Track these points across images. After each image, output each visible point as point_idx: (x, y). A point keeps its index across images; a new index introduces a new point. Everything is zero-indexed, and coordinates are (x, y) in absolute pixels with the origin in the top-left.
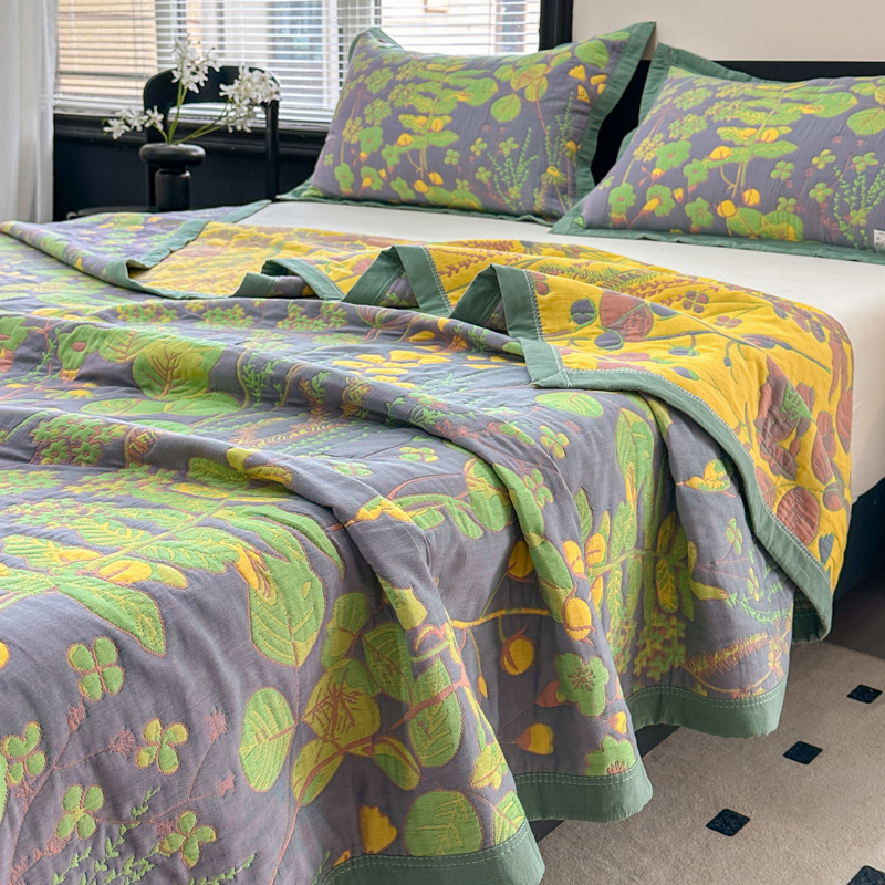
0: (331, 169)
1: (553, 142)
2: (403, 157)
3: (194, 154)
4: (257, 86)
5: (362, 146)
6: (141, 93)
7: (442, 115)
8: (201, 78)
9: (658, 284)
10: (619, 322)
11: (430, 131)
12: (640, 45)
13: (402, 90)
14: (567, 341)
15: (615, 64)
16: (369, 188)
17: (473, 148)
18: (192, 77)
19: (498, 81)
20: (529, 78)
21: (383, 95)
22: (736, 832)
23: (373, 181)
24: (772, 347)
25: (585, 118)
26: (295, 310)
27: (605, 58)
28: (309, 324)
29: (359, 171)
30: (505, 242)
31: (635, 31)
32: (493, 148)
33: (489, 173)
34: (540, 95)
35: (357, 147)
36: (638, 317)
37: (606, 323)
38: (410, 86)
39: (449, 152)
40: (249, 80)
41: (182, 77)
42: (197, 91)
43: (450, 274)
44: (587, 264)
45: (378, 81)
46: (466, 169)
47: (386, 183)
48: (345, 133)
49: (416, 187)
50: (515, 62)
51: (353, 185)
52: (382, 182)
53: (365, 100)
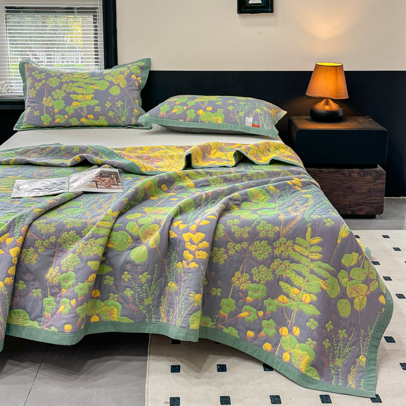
0: (39, 117)
2: (75, 110)
5: (55, 107)
7: (90, 94)
11: (86, 100)
13: (67, 86)
15: (142, 73)
16: (59, 122)
17: (106, 105)
19: (108, 81)
20: (119, 79)
23: (61, 120)
25: (138, 91)
27: (140, 71)
29: (54, 117)
32: (114, 105)
33: (113, 113)
34: (125, 85)
45: (54, 82)
46: (104, 113)
47: (67, 120)
48: (44, 102)
49: (81, 120)
50: (110, 74)
51: (50, 122)
52: (65, 120)
53: (50, 90)
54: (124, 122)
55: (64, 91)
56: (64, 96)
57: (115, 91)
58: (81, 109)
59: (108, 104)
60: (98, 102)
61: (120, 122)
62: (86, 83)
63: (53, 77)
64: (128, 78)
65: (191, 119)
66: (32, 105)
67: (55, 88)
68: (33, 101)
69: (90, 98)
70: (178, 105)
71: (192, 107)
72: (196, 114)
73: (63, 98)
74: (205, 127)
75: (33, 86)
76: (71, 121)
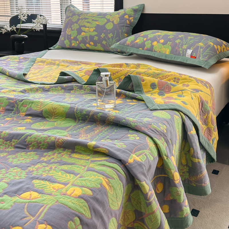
0: (63, 41)
1: (121, 34)
2: (83, 38)
3: (25, 37)
4: (42, 20)
5: (72, 35)
6: (9, 20)
7: (92, 27)
8: (26, 18)
9: (166, 76)
10: (163, 88)
11: (90, 31)
12: (141, 10)
13: (81, 21)
14: (150, 94)
15: (135, 14)
16: (74, 46)
17: (101, 36)
18: (24, 18)
19: (107, 19)
20: (114, 18)
21: (76, 22)
22: (197, 215)
23: (75, 44)
24: (199, 92)
25: (129, 28)
26: (75, 88)
27: (133, 13)
28: (80, 91)
29: (71, 42)
30: (121, 64)
31: (140, 6)
32: (107, 36)
33: (106, 42)
34: (118, 23)
35: (70, 35)
36: (167, 87)
37: (160, 89)
38: (83, 20)
39: (95, 37)
40: (40, 18)
41: (21, 17)
42: (25, 21)
43: (113, 75)
44: (148, 71)
45: (75, 19)
46: (100, 41)
48: (67, 32)
49: (86, 46)
52: (77, 44)
53: (72, 24)
54: (113, 49)
55: (79, 25)
57: (109, 26)
58: (86, 37)
59: (103, 35)
60: (97, 33)
61: (110, 49)
62: (93, 20)
63: (76, 15)
64: (122, 17)
65: (147, 48)
67: (74, 23)
69: (92, 30)
71: (150, 39)
72: (152, 44)
73: (77, 30)
76: (80, 45)
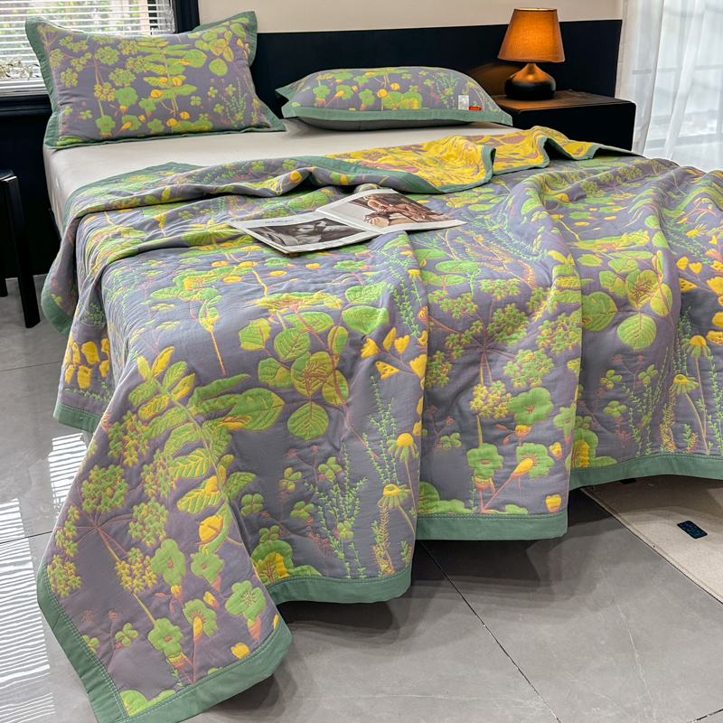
0: (91, 121)
2: (157, 105)
7: (178, 75)
16: (127, 129)
17: (209, 93)
19: (202, 51)
20: (220, 48)
21: (121, 66)
23: (132, 125)
32: (221, 92)
33: (223, 107)
34: (232, 58)
45: (109, 57)
46: (207, 107)
47: (144, 124)
48: (97, 94)
49: (168, 124)
50: (200, 38)
51: (113, 129)
52: (140, 124)
53: (106, 71)
54: (240, 121)
55: (132, 71)
56: (132, 80)
57: (219, 69)
58: (168, 102)
59: (212, 92)
60: (194, 88)
61: (233, 122)
62: (167, 56)
63: (103, 46)
64: (233, 44)
65: (367, 106)
66: (73, 100)
68: (75, 92)
69: (180, 83)
70: (340, 84)
71: (366, 86)
72: (376, 96)
73: (133, 85)
74: (394, 117)
75: (66, 65)
76: (150, 125)
